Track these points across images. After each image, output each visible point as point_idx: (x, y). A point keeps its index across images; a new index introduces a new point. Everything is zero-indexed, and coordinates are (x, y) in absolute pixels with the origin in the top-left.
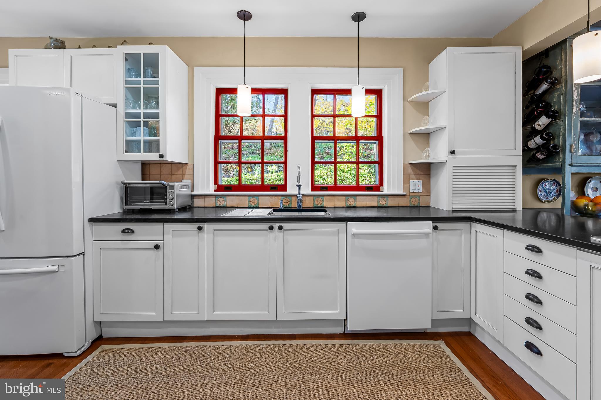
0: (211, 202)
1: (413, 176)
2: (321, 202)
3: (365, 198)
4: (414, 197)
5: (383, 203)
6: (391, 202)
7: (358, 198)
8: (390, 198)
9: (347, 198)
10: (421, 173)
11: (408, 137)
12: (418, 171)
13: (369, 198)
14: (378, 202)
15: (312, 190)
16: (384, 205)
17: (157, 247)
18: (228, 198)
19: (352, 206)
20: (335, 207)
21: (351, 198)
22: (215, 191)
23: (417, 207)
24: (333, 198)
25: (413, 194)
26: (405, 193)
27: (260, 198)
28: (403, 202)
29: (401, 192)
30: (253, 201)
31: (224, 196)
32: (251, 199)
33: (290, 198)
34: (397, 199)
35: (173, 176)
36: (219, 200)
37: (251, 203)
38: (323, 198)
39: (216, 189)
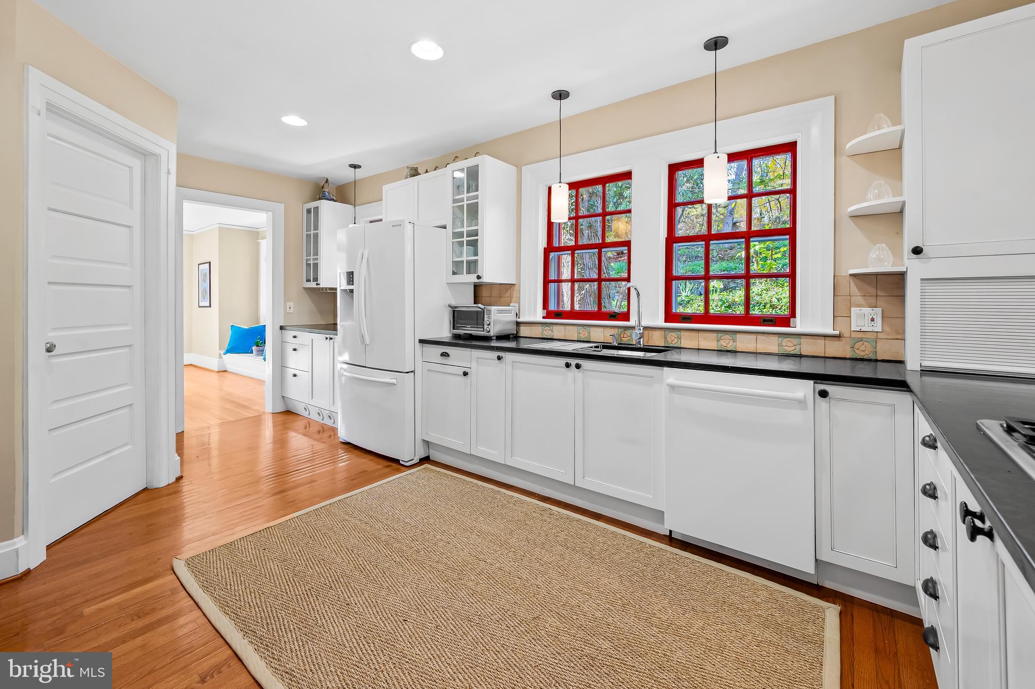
0: (537, 332)
1: (860, 300)
2: (676, 340)
3: (753, 337)
4: (861, 340)
5: (790, 349)
6: (807, 347)
7: (739, 336)
8: (804, 340)
9: (720, 335)
10: (880, 293)
11: (849, 226)
12: (872, 291)
13: (760, 337)
14: (779, 345)
15: (666, 321)
16: (791, 353)
17: (465, 374)
18: (555, 328)
19: (729, 349)
20: (699, 349)
21: (727, 336)
22: (544, 318)
23: (870, 360)
24: (695, 334)
25: (860, 335)
26: (837, 332)
27: (592, 329)
28: (834, 348)
29: (829, 331)
30: (583, 333)
31: (550, 325)
32: (581, 329)
33: (630, 331)
34: (821, 342)
35: (502, 299)
36: (545, 329)
37: (581, 335)
38: (679, 333)
39: (545, 315)
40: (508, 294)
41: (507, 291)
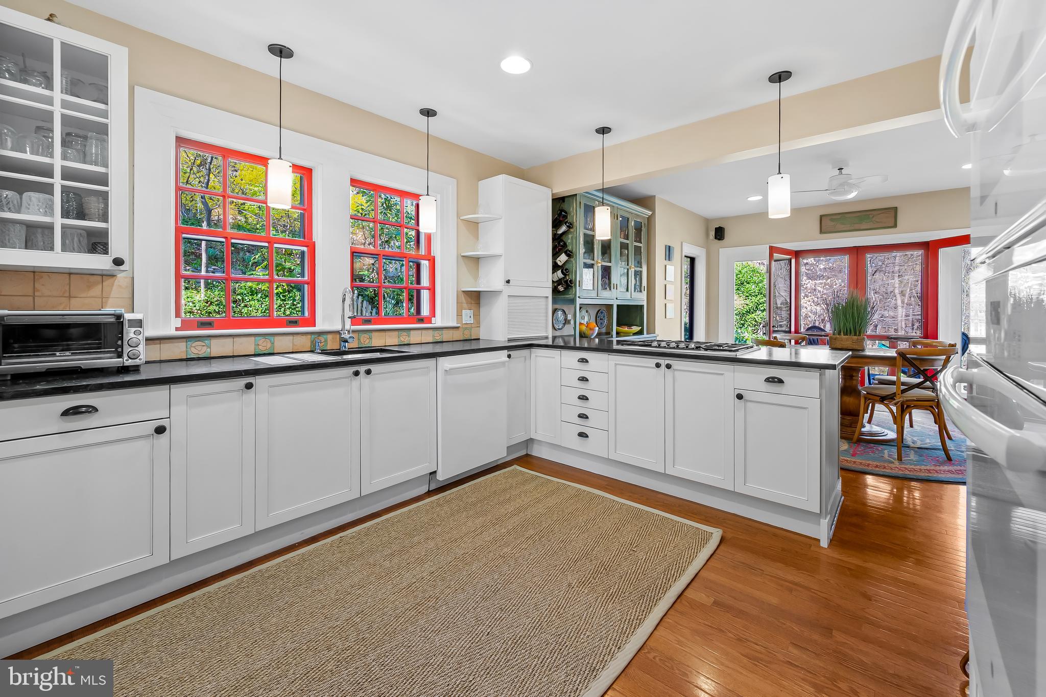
0: (178, 350)
1: (465, 305)
2: (368, 341)
3: (419, 332)
4: (466, 329)
5: (438, 339)
6: (447, 336)
7: (412, 332)
8: (445, 332)
9: (400, 332)
10: (473, 302)
11: (461, 259)
12: (469, 300)
13: (424, 332)
14: (434, 336)
15: (352, 324)
16: (439, 341)
17: (160, 430)
18: (214, 342)
19: (406, 343)
21: (405, 333)
22: (177, 329)
23: (469, 340)
24: (382, 334)
25: (466, 326)
26: (459, 325)
27: (277, 338)
28: (457, 335)
29: (455, 325)
30: (265, 344)
31: (204, 338)
32: (261, 340)
33: (325, 336)
34: (451, 332)
36: (194, 345)
37: (260, 347)
38: (371, 334)
39: (179, 326)
40: (96, 291)
41: (90, 286)
